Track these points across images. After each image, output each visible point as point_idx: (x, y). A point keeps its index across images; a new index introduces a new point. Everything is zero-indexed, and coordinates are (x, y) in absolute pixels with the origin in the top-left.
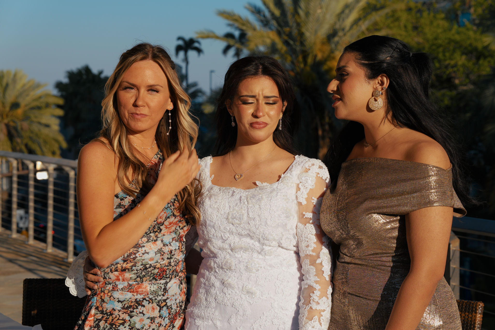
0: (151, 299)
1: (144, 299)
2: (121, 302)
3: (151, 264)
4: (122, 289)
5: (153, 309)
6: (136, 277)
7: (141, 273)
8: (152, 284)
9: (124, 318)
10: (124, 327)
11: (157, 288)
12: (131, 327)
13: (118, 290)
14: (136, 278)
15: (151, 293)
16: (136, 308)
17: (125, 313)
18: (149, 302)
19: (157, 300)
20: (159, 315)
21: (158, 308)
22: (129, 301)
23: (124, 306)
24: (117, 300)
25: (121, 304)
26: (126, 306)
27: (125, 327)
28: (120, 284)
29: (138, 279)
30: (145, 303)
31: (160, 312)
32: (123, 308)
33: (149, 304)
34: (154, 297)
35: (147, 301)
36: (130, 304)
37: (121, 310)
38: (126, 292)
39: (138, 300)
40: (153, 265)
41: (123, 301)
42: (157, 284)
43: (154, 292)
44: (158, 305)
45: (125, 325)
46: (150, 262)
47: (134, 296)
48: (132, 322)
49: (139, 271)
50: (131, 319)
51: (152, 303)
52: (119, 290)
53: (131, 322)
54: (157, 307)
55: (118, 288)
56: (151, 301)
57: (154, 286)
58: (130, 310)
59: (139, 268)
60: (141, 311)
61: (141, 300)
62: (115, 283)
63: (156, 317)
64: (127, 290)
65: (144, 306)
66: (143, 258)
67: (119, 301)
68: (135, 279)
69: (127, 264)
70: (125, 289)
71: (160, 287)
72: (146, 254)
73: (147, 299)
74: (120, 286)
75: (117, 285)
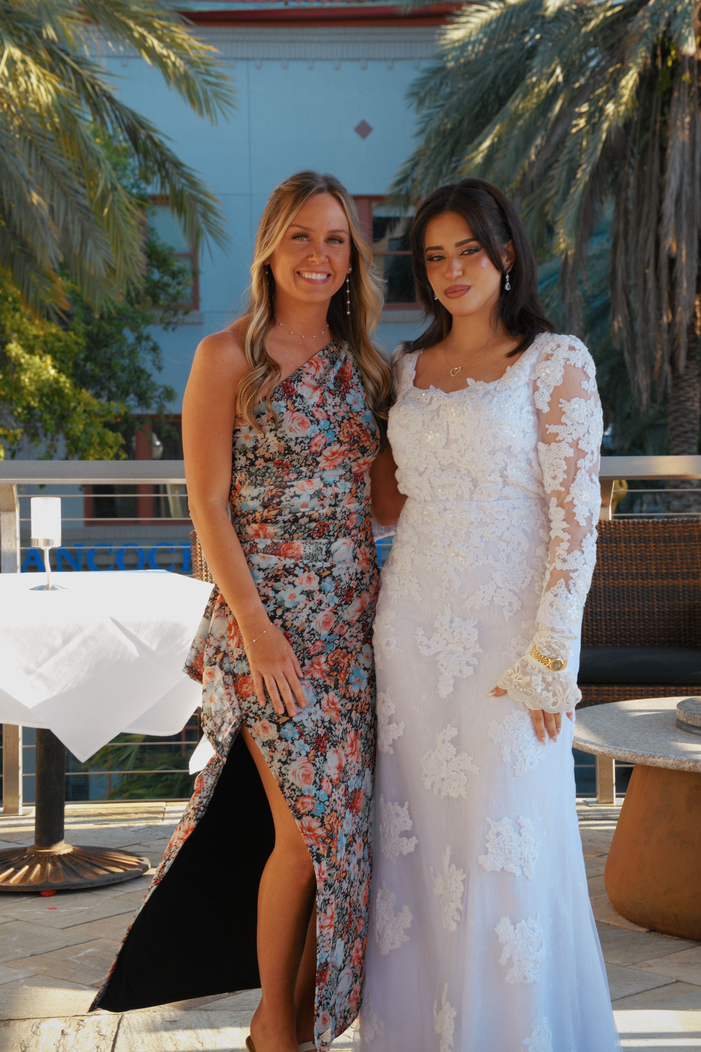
0: (306, 565)
1: (296, 565)
2: (264, 570)
3: (304, 513)
4: (263, 549)
5: (309, 579)
7: (291, 527)
20: (318, 588)
21: (318, 578)
26: (270, 576)
27: (269, 606)
28: (261, 542)
29: (287, 536)
30: (298, 571)
31: (320, 583)
32: (266, 578)
34: (311, 562)
35: (300, 568)
38: (269, 556)
39: (287, 567)
44: (316, 574)
46: (302, 510)
48: (279, 600)
50: (277, 596)
54: (316, 576)
59: (286, 518)
65: (296, 576)
66: (291, 503)
67: (260, 569)
69: (269, 511)
73: (301, 565)
74: (261, 546)
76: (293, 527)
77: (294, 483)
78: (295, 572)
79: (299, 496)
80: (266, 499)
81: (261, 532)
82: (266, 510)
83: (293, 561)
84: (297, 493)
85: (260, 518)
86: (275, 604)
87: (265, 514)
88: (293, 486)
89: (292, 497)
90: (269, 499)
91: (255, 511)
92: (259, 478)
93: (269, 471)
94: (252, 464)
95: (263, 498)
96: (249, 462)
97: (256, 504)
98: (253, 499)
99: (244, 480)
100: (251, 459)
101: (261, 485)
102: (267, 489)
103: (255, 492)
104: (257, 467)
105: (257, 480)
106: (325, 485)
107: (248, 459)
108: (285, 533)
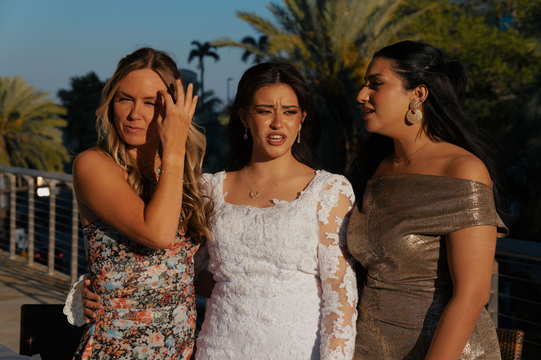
0: (155, 327)
1: (147, 327)
3: (154, 290)
4: (123, 317)
5: (158, 338)
6: (138, 303)
8: (156, 311)
9: (125, 349)
10: (125, 358)
11: (162, 316)
12: (133, 357)
13: (118, 318)
14: (139, 305)
15: (155, 321)
16: (138, 337)
17: (126, 343)
18: (153, 331)
19: (161, 329)
20: (164, 345)
21: (164, 337)
22: (131, 330)
23: (126, 335)
24: (118, 329)
25: (122, 333)
27: (127, 358)
28: (121, 311)
29: (141, 306)
30: (148, 331)
31: (165, 341)
32: (125, 337)
33: (153, 332)
34: (159, 325)
35: (150, 329)
36: (131, 333)
37: (121, 339)
39: (141, 328)
40: (156, 290)
41: (124, 330)
42: (161, 311)
43: (158, 319)
44: (163, 334)
45: (126, 356)
46: (153, 288)
47: (137, 324)
48: (135, 353)
49: (141, 297)
51: (157, 332)
52: (120, 317)
53: (133, 353)
55: (119, 315)
56: (155, 329)
57: (158, 313)
58: (132, 339)
60: (144, 340)
61: (145, 328)
62: (115, 310)
63: (161, 347)
64: (128, 318)
66: (145, 283)
67: (120, 330)
68: (137, 306)
69: (128, 289)
70: (126, 316)
71: (164, 314)
72: (148, 279)
73: (151, 327)
74: (121, 314)
75: (118, 312)
76: (146, 300)
77: (147, 268)
78: (146, 332)
79: (151, 277)
80: (126, 281)
81: (121, 305)
82: (126, 288)
83: (145, 325)
84: (149, 275)
85: (121, 294)
86: (131, 356)
87: (125, 291)
88: (146, 270)
89: (146, 278)
90: (128, 282)
91: (117, 289)
92: (121, 265)
93: (129, 260)
94: (116, 254)
95: (124, 280)
96: (113, 253)
97: (119, 284)
98: (116, 280)
99: (109, 267)
100: (116, 251)
101: (122, 271)
102: (127, 273)
103: (118, 276)
104: (121, 257)
105: (120, 267)
106: (169, 268)
107: (112, 250)
108: (140, 303)
